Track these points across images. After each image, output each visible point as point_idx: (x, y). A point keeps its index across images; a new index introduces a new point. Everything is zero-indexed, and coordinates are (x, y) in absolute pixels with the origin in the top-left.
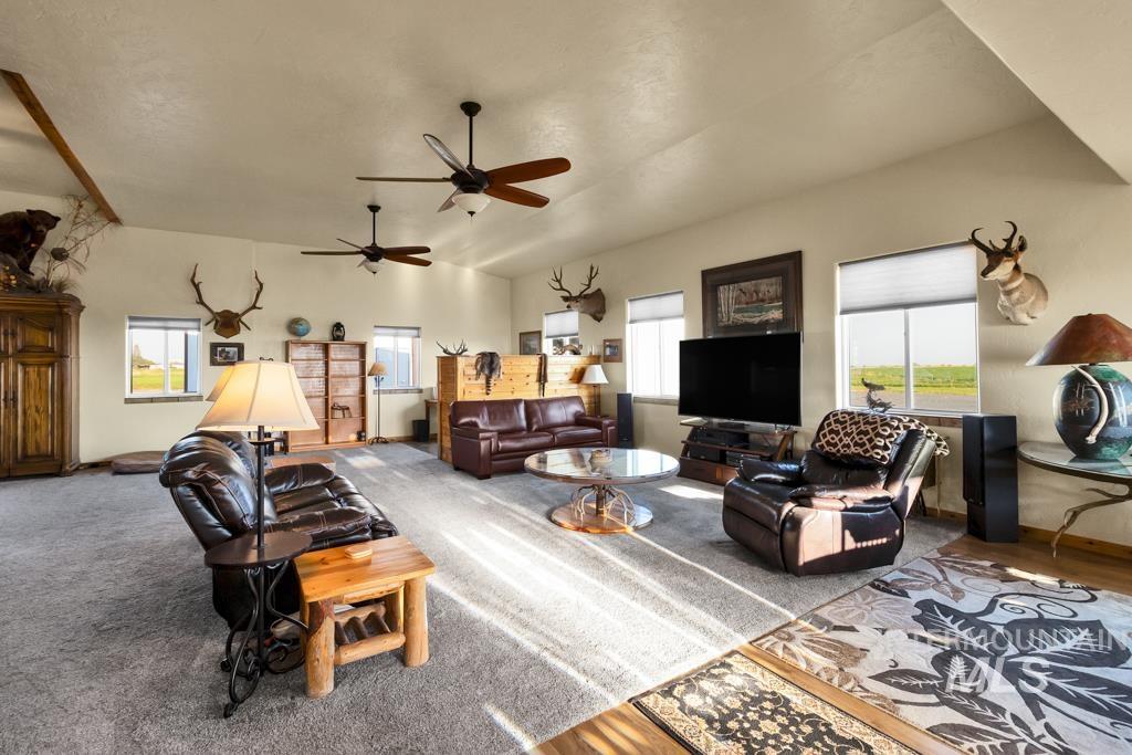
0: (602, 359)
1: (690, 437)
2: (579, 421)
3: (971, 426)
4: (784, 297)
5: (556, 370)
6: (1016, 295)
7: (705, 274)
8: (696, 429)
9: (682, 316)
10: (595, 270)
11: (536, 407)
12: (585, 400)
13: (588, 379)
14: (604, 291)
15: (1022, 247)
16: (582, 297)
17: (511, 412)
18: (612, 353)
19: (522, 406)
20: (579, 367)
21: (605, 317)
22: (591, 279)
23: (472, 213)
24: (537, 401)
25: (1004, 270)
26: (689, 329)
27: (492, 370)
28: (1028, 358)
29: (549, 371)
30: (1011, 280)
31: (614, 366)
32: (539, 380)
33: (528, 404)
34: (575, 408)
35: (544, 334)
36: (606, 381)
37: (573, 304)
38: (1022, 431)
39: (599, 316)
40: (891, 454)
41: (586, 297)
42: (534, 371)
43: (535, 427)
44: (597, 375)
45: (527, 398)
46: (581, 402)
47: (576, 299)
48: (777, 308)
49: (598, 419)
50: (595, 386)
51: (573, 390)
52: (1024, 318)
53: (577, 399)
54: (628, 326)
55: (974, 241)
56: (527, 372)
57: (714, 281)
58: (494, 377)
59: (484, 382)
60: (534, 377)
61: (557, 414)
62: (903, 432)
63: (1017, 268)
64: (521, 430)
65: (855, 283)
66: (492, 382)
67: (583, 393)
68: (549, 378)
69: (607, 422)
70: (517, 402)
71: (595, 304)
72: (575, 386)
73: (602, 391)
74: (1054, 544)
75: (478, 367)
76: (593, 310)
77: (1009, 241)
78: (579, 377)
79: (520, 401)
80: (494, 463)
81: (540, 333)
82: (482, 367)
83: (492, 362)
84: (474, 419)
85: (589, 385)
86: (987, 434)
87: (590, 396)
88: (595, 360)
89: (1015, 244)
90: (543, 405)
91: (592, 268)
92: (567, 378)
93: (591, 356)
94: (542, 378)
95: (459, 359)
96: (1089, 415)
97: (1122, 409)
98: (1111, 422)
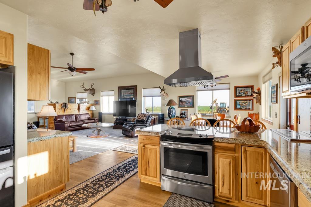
0: (94, 105)
1: (116, 121)
2: (89, 119)
3: (159, 115)
4: (134, 93)
5: (82, 107)
6: (165, 96)
7: (119, 87)
8: (117, 119)
9: (114, 96)
10: (93, 84)
11: (78, 116)
12: (90, 114)
13: (91, 109)
14: (95, 89)
16: (89, 90)
17: (71, 117)
18: (97, 103)
19: (74, 116)
20: (88, 106)
21: (95, 95)
22: (92, 86)
23: (72, 75)
24: (78, 115)
25: (163, 92)
26: (115, 98)
27: (66, 107)
28: (165, 105)
29: (81, 107)
30: (164, 94)
31: (97, 106)
32: (78, 110)
33: (76, 115)
34: (87, 116)
35: (77, 98)
36: (95, 110)
37: (87, 91)
39: (93, 94)
40: (146, 119)
41: (90, 90)
42: (77, 107)
43: (77, 121)
44: (93, 108)
45: (75, 114)
46: (89, 115)
47: (88, 90)
48: (132, 95)
49: (94, 118)
50: (92, 111)
51: (87, 112)
52: (166, 99)
53: (88, 114)
54: (101, 97)
55: (160, 88)
56: (75, 107)
57: (121, 89)
58: (66, 108)
59: (63, 110)
60: (77, 109)
61: (83, 118)
62: (148, 116)
64: (74, 121)
65: (145, 92)
66: (66, 110)
67: (89, 112)
68: (81, 109)
69: (96, 119)
70: (73, 115)
71: (92, 91)
72: (87, 111)
73: (94, 112)
75: (62, 106)
76: (92, 93)
78: (88, 109)
79: (74, 114)
80: (69, 129)
81: (75, 97)
82: (63, 106)
83: (66, 105)
84: (62, 119)
85: (91, 111)
86: (161, 116)
87: (91, 113)
88: (92, 105)
89: (164, 89)
90: (80, 116)
91: (92, 83)
92: (85, 109)
93: (91, 104)
94: (79, 109)
95: (57, 104)
96: (170, 113)
97: (174, 112)
98: (172, 114)
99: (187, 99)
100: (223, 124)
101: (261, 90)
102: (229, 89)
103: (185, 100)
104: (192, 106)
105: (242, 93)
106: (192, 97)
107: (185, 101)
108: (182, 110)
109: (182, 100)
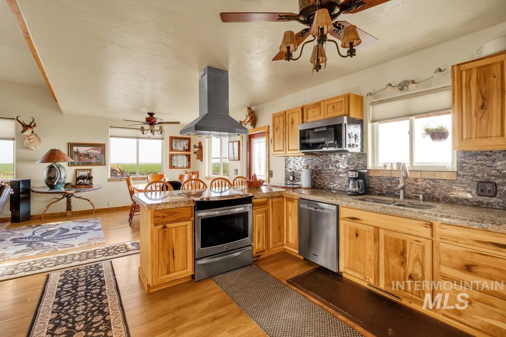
3: (15, 184)
6: (32, 140)
15: (34, 126)
25: (28, 132)
28: (36, 161)
30: (30, 136)
38: (32, 184)
52: (33, 148)
55: (17, 120)
63: (33, 132)
74: (42, 217)
77: (31, 123)
89: (33, 124)
96: (55, 176)
97: (63, 175)
98: (60, 178)
99: (89, 150)
100: (156, 187)
101: (202, 143)
102: (163, 139)
103: (86, 151)
104: (102, 162)
105: (179, 146)
106: (102, 147)
107: (85, 153)
108: (79, 170)
109: (79, 150)
